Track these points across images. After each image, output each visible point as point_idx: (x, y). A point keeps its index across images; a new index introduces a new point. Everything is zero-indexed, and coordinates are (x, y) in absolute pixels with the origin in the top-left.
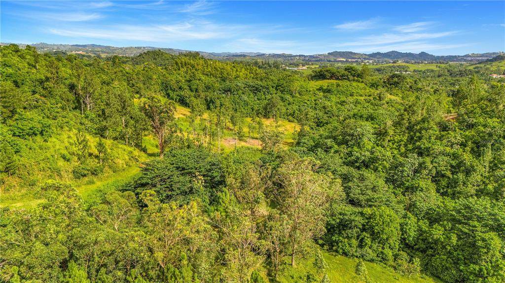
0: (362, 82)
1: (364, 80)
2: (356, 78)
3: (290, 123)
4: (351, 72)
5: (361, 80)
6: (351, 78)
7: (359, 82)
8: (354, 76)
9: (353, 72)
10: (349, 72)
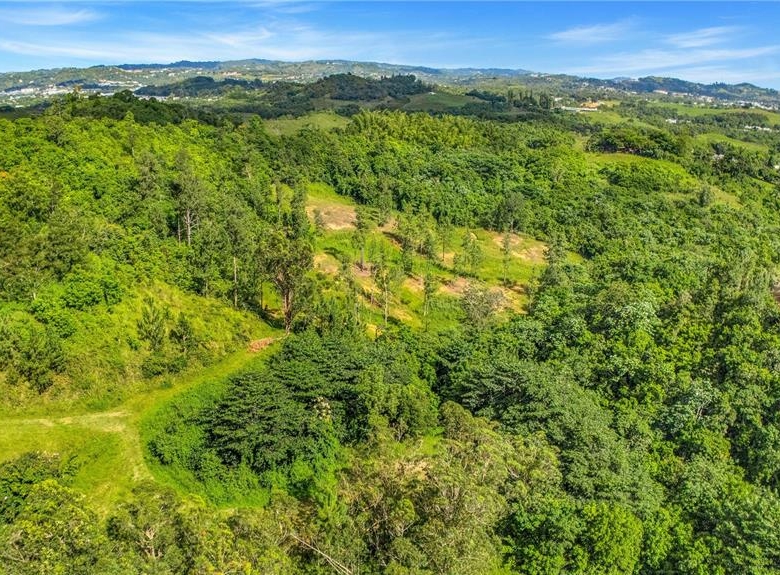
0: (678, 162)
1: (682, 159)
2: (667, 153)
3: (538, 242)
4: (660, 143)
5: (676, 158)
6: (660, 152)
7: (673, 161)
8: (665, 150)
10: (657, 142)
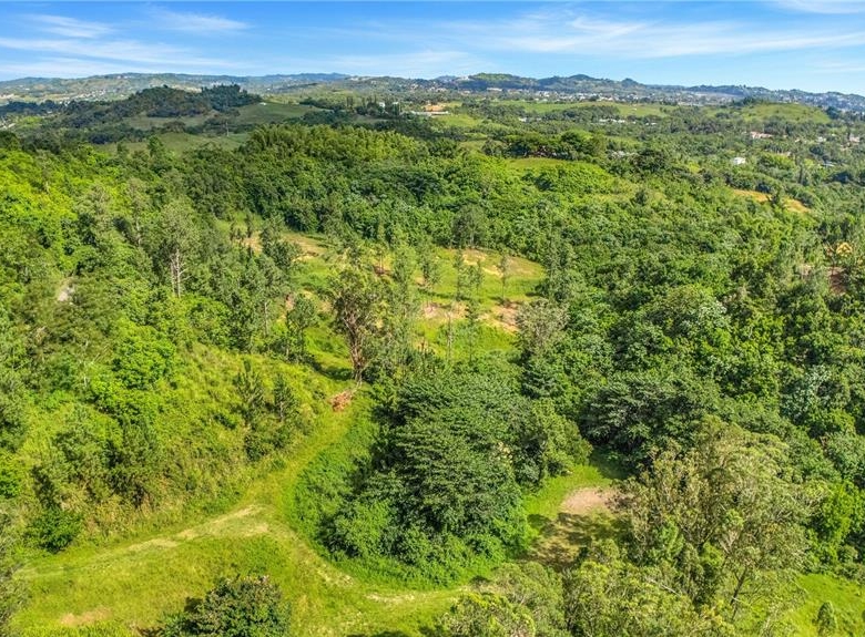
1: (598, 159)
2: (583, 155)
4: (573, 143)
7: (589, 162)
8: (579, 151)
9: (578, 144)
10: (570, 143)
